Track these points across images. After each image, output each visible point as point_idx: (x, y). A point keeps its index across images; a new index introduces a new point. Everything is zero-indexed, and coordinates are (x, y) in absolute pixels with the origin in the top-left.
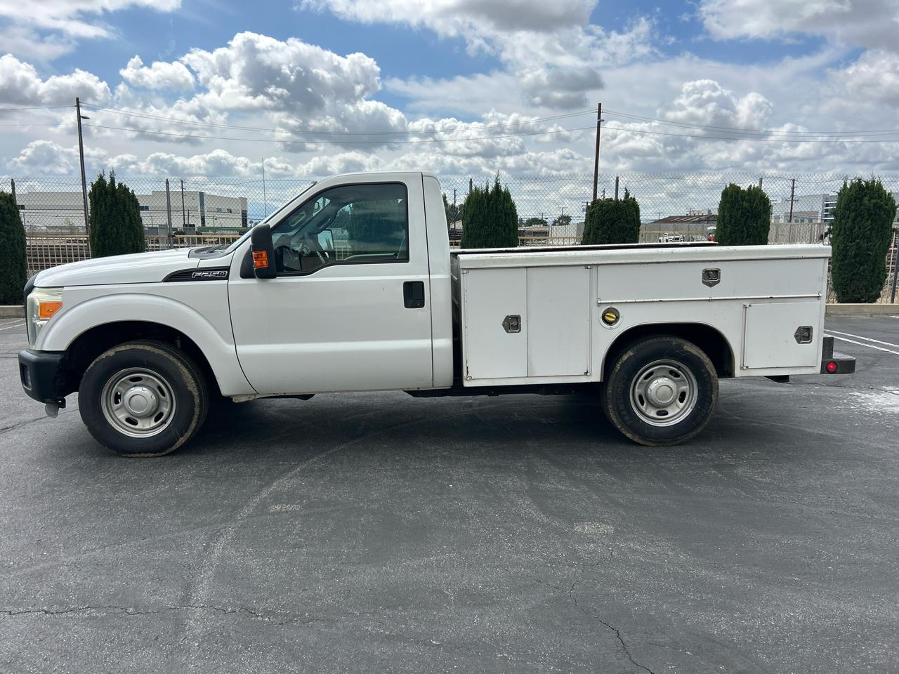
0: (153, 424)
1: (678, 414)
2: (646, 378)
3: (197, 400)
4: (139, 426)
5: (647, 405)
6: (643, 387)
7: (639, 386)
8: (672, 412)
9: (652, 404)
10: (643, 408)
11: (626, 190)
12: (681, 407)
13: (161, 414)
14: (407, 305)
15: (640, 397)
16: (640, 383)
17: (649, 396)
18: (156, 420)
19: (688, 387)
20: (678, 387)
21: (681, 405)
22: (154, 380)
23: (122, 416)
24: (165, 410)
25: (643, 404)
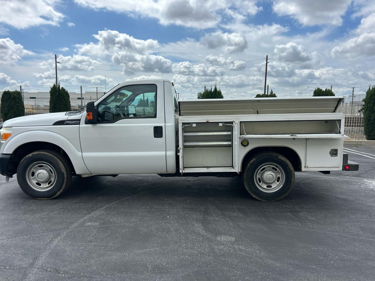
0: (47, 186)
1: (276, 187)
2: (262, 171)
3: (65, 176)
4: (42, 186)
5: (262, 183)
6: (261, 174)
7: (258, 174)
8: (273, 186)
9: (264, 182)
10: (260, 184)
11: (272, 90)
12: (278, 184)
13: (51, 182)
14: (155, 136)
15: (259, 179)
16: (259, 173)
17: (263, 179)
18: (49, 184)
19: (281, 175)
20: (276, 175)
21: (278, 183)
22: (48, 167)
23: (35, 182)
24: (53, 180)
25: (260, 182)
